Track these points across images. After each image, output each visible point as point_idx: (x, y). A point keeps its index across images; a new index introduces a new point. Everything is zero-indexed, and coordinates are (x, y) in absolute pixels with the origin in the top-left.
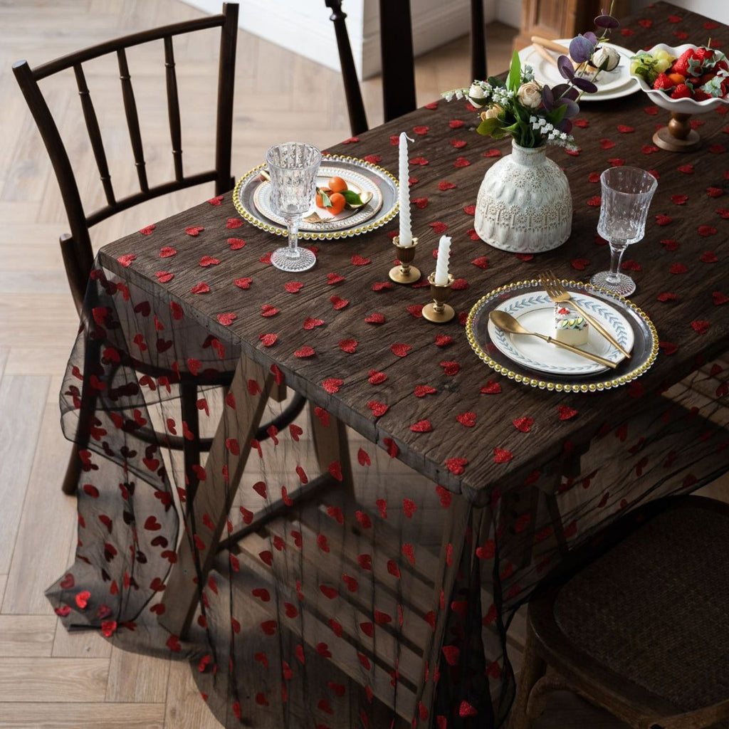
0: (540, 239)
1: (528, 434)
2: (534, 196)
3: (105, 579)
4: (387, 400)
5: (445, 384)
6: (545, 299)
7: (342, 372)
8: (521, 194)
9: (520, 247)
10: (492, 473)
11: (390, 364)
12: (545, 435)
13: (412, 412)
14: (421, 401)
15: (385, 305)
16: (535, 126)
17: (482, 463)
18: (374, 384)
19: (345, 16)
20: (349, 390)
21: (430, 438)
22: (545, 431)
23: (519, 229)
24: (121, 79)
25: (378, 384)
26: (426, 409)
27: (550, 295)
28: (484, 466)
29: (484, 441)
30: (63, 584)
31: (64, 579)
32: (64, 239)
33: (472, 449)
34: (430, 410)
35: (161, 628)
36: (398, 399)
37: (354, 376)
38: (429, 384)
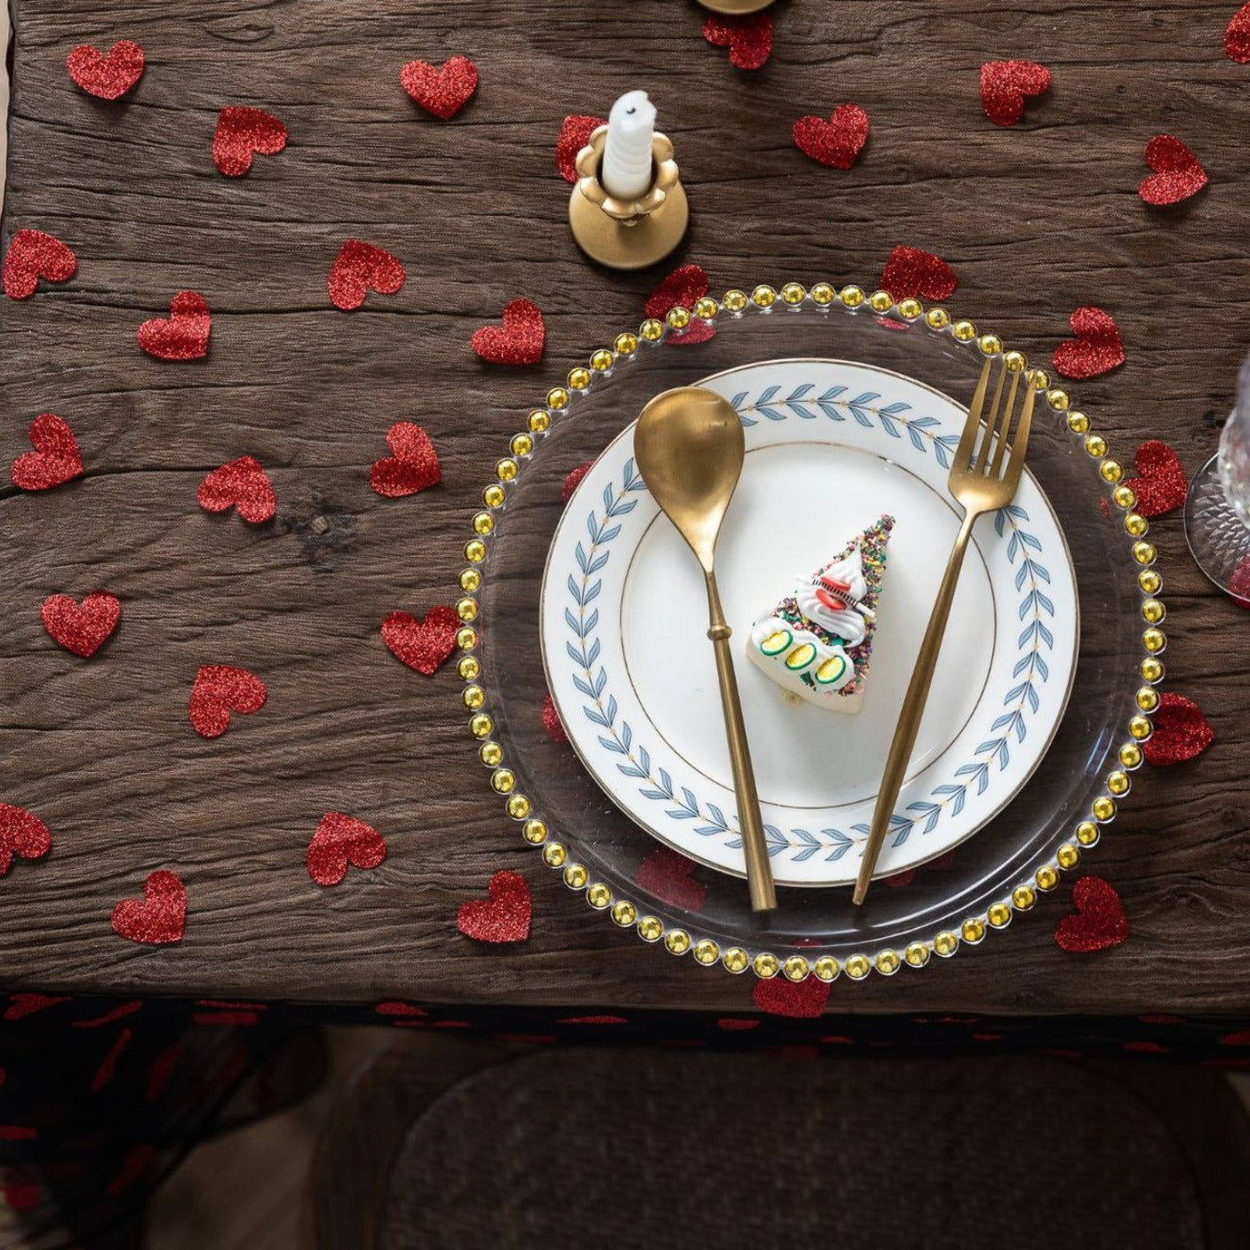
1: (315, 894)
4: (112, 440)
5: (326, 508)
6: (938, 441)
7: (117, 230)
10: (56, 947)
11: (277, 305)
12: (346, 937)
13: (126, 541)
14: (197, 520)
15: (540, 44)
17: (77, 890)
18: (151, 352)
20: (55, 318)
21: (58, 683)
22: (370, 923)
25: (158, 360)
26: (169, 565)
27: (967, 441)
28: (72, 903)
29: (180, 815)
33: (117, 815)
34: (175, 577)
36: (147, 459)
37: (131, 271)
38: (289, 473)
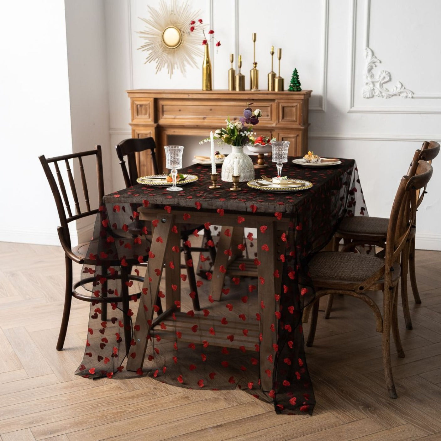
0: (250, 175)
2: (245, 161)
3: (99, 361)
8: (241, 161)
9: (244, 179)
16: (243, 135)
19: (125, 162)
23: (243, 173)
24: (67, 171)
30: (80, 369)
31: (80, 367)
32: (58, 228)
35: (130, 372)
